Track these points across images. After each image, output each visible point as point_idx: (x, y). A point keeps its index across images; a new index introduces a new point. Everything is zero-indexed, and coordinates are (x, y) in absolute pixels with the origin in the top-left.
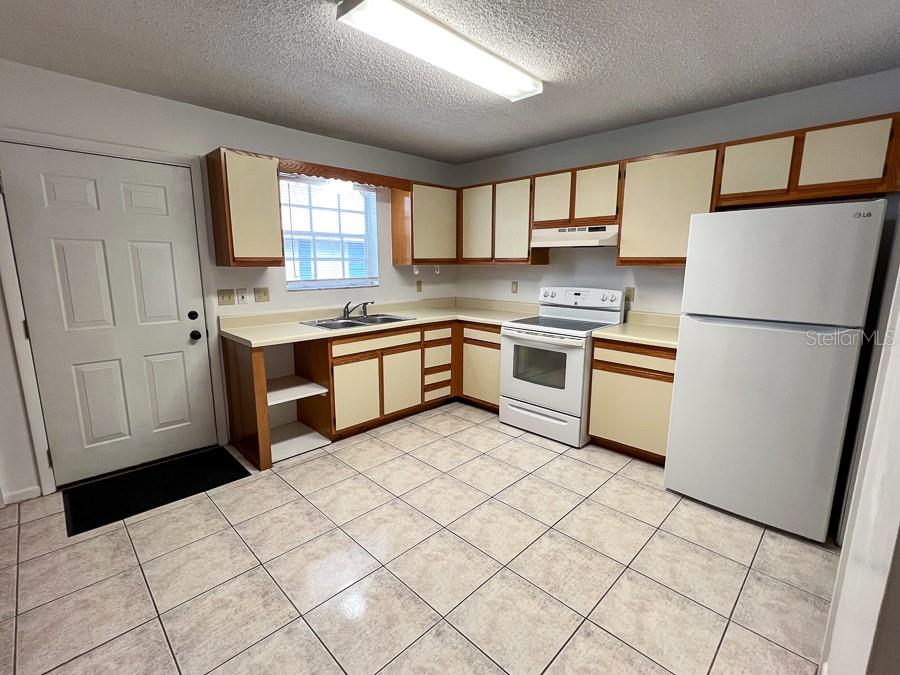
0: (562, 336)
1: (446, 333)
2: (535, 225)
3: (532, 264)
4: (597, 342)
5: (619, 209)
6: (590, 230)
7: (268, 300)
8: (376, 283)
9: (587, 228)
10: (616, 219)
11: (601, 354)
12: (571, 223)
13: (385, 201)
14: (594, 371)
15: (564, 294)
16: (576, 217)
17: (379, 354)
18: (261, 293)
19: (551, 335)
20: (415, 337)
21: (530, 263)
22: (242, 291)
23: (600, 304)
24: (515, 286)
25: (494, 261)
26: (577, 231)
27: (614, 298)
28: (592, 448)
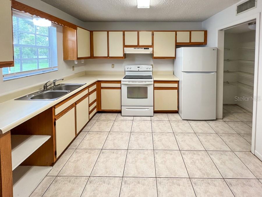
0: (145, 82)
2: (125, 46)
4: (155, 82)
5: (153, 43)
6: (144, 49)
8: (56, 69)
9: (143, 48)
10: (152, 46)
11: (157, 85)
12: (138, 46)
13: (60, 32)
14: (155, 90)
15: (134, 68)
16: (140, 45)
17: (75, 105)
19: (142, 82)
21: (124, 58)
23: (146, 70)
24: (113, 66)
25: (109, 58)
26: (140, 49)
27: (150, 68)
28: (155, 114)
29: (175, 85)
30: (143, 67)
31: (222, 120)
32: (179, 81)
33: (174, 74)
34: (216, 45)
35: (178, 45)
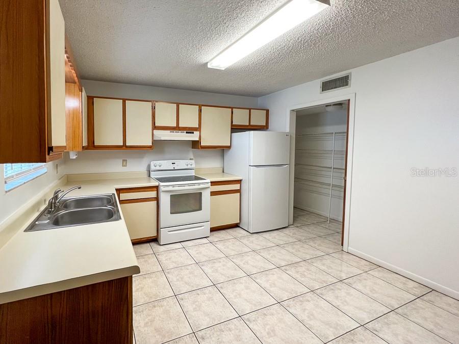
2: (155, 127)
5: (200, 125)
6: (187, 133)
9: (185, 132)
10: (198, 129)
12: (177, 128)
14: (213, 197)
15: (166, 164)
16: (179, 126)
19: (194, 184)
21: (152, 148)
23: (186, 167)
24: (125, 164)
25: (124, 147)
26: (180, 133)
27: (192, 164)
28: (213, 233)
29: (237, 187)
30: (181, 164)
31: (292, 226)
32: (241, 180)
33: (223, 172)
34: (288, 130)
35: (235, 129)
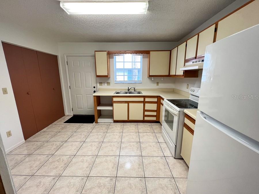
1: (155, 100)
2: (186, 61)
3: (184, 77)
7: (110, 85)
9: (201, 60)
12: (196, 59)
17: (128, 102)
18: (108, 83)
20: (142, 99)
22: (104, 83)
24: (188, 86)
26: (198, 62)
